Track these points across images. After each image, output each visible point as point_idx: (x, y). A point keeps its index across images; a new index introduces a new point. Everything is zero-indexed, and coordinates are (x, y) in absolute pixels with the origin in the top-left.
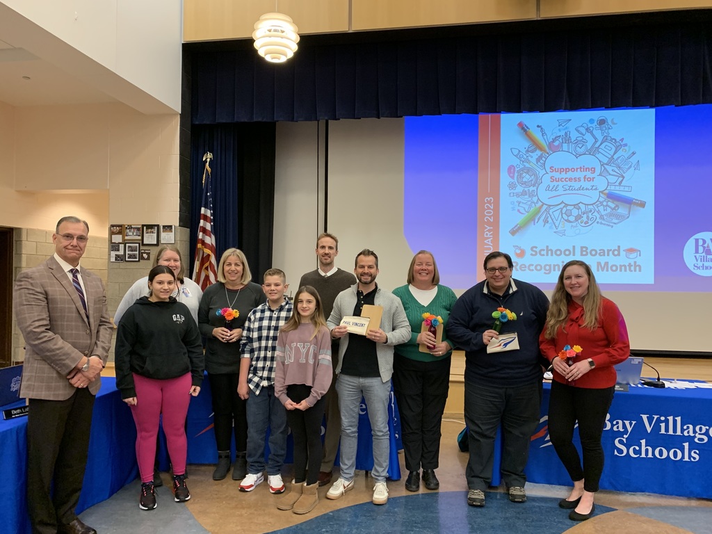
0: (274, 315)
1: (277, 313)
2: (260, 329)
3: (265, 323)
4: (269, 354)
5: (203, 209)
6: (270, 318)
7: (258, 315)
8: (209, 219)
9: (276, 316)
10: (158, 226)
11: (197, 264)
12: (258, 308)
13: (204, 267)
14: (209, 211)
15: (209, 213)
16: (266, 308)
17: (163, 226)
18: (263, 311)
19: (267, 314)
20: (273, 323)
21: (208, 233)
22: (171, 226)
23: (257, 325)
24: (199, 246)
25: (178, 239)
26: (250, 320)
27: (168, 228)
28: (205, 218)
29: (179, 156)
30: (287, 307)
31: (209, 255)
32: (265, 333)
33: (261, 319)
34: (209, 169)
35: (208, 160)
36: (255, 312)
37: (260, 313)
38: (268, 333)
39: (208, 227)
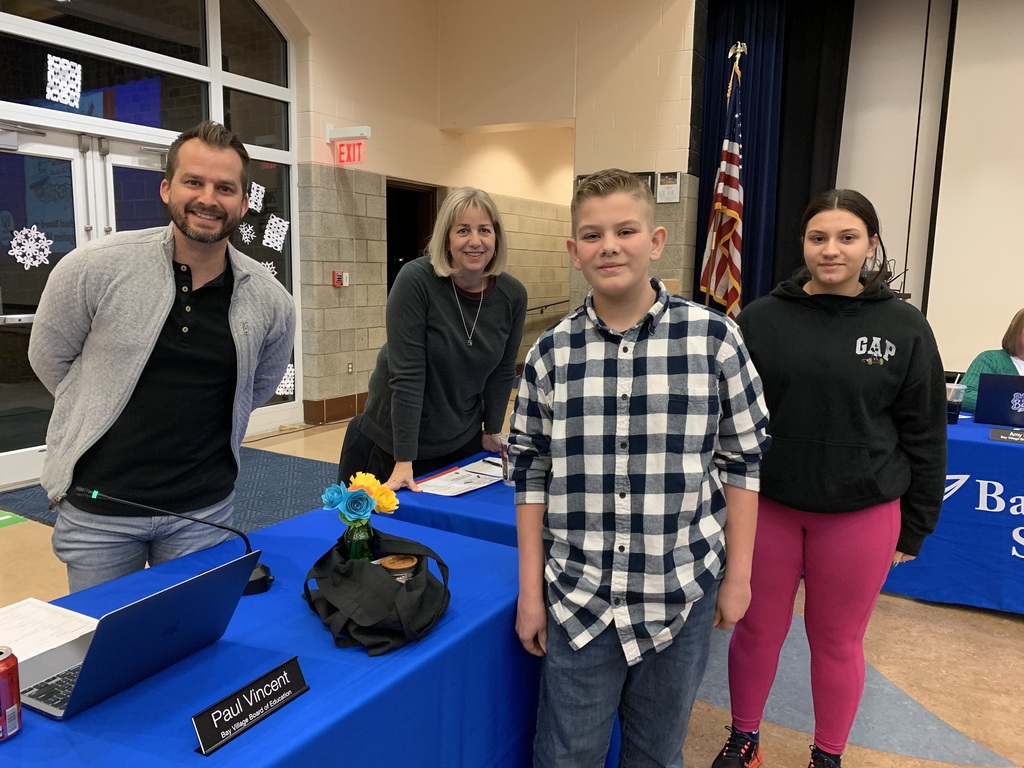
0: (621, 355)
1: (631, 346)
2: (575, 408)
3: (593, 387)
4: (623, 506)
5: (726, 142)
6: (610, 368)
7: (562, 356)
8: (736, 160)
9: (629, 356)
10: (653, 174)
11: (712, 236)
12: (558, 329)
13: (722, 241)
14: (736, 145)
15: (736, 148)
16: (589, 326)
17: (662, 174)
18: (577, 341)
19: (596, 351)
20: (625, 386)
21: (734, 183)
22: (674, 175)
23: (561, 393)
24: (718, 205)
25: (686, 195)
26: (531, 375)
27: (671, 176)
28: (731, 158)
29: (692, 51)
30: (667, 318)
31: (733, 221)
32: (593, 426)
33: (576, 372)
34: (739, 73)
35: (738, 56)
36: (546, 347)
37: (567, 350)
38: (610, 426)
39: (736, 172)
